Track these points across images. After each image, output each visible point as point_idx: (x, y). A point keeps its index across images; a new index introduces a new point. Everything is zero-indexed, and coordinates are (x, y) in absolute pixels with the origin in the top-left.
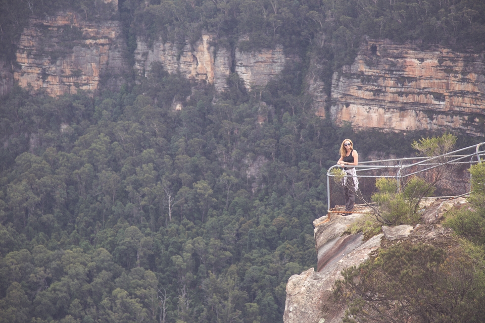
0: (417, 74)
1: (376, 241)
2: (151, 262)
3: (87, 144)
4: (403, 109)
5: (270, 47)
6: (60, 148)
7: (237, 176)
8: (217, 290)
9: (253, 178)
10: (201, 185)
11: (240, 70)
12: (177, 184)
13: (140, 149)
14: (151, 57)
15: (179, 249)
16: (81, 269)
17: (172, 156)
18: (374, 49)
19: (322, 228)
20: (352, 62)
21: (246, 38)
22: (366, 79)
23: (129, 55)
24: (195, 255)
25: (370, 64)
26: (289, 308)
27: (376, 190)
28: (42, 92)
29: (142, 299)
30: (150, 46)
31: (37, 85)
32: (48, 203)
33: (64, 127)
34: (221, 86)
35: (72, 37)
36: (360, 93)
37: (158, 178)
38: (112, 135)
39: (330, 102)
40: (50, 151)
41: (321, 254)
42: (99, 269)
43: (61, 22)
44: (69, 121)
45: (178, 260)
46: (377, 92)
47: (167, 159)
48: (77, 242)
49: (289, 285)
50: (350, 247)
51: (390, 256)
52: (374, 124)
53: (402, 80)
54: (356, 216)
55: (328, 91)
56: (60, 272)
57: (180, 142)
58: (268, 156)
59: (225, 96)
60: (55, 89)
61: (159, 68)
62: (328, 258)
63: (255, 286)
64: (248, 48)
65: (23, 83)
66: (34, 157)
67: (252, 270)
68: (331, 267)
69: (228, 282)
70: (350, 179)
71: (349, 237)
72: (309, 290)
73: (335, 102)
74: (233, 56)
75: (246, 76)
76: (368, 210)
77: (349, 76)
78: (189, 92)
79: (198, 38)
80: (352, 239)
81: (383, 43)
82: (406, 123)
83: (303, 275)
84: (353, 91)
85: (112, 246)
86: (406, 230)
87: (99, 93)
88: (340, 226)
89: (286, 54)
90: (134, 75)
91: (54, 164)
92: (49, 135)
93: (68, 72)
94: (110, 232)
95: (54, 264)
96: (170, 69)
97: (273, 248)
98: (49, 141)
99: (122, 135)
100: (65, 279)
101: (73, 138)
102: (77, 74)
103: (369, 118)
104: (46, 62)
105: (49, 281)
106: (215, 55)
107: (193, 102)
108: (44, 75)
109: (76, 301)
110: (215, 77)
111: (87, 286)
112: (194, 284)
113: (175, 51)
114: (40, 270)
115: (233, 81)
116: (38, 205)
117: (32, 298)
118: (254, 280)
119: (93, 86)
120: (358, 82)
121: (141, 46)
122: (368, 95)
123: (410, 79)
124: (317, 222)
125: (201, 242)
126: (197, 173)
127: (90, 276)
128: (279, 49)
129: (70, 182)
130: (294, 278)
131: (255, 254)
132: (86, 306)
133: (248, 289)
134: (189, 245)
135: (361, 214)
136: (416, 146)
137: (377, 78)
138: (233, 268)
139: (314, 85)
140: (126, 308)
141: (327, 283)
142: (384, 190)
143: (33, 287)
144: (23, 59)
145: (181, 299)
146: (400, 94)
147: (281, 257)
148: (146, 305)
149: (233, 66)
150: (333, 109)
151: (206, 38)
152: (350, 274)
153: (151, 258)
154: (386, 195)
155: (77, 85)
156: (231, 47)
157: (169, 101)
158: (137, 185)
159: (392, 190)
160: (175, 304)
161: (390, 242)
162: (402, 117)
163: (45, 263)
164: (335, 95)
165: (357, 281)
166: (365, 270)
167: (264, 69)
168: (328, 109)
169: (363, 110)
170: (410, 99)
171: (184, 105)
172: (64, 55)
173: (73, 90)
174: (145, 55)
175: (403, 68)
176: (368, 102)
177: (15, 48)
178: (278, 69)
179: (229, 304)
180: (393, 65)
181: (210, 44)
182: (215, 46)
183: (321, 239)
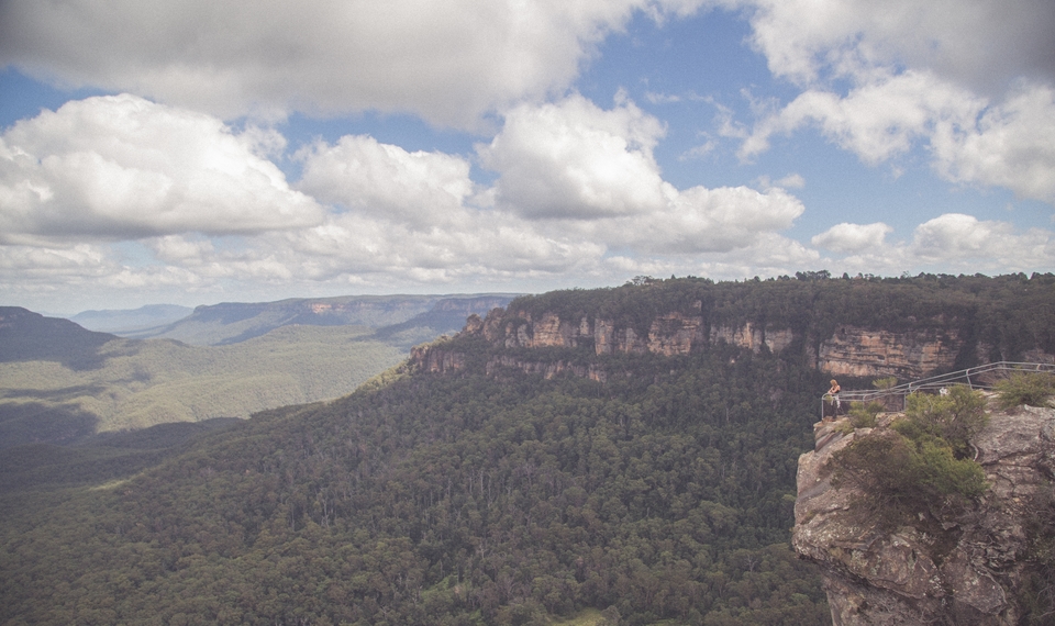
0: (868, 344)
1: (850, 436)
2: (717, 445)
3: (684, 381)
4: (860, 364)
5: (784, 329)
6: (670, 383)
7: (765, 399)
8: (753, 461)
9: (774, 401)
10: (745, 404)
11: (767, 342)
12: (731, 403)
13: (712, 383)
14: (718, 335)
15: (732, 438)
16: (680, 446)
17: (729, 388)
18: (843, 330)
19: (818, 429)
20: (831, 337)
21: (770, 324)
22: (839, 347)
23: (707, 334)
24: (741, 442)
25: (841, 339)
26: (800, 472)
27: (851, 408)
28: (661, 353)
29: (712, 464)
30: (718, 329)
31: (659, 350)
32: (663, 411)
33: (672, 372)
34: (756, 350)
35: (677, 325)
36: (835, 355)
37: (721, 400)
38: (697, 376)
39: (818, 359)
40: (665, 384)
41: (817, 444)
42: (689, 447)
43: (672, 317)
44: (675, 369)
45: (731, 444)
46: (845, 354)
47: (726, 390)
48: (678, 432)
49: (800, 459)
50: (835, 439)
51: (860, 445)
52: (844, 372)
53: (859, 348)
54: (838, 422)
55: (817, 353)
56: (669, 447)
57: (734, 380)
58: (782, 389)
59: (758, 355)
60: (668, 352)
61: (722, 341)
62: (822, 446)
63: (774, 460)
64: (771, 330)
65: (652, 349)
66: (656, 387)
67: (772, 451)
68: (824, 450)
69: (759, 457)
70: (835, 402)
71: (835, 434)
72: (811, 462)
73: (821, 360)
74: (763, 334)
75: (770, 344)
76: (845, 419)
77: (829, 345)
78: (738, 354)
79: (744, 324)
80: (837, 435)
81: (847, 328)
82: (862, 371)
83: (808, 454)
84: (832, 353)
85: (696, 435)
86: (868, 431)
87: (691, 354)
88: (829, 428)
89: (793, 333)
90: (709, 344)
91: (667, 391)
92: (664, 375)
93: (674, 343)
94: (695, 427)
95: (666, 443)
96: (728, 341)
97: (785, 439)
98: (664, 379)
99: (702, 376)
100: (672, 451)
101: (676, 377)
102: (679, 344)
103: (841, 368)
104: (663, 338)
105: (663, 452)
106: (753, 333)
107: (741, 358)
108: (662, 345)
109: (677, 463)
110: (753, 345)
111: (683, 456)
112: (740, 457)
113: (731, 332)
114: (659, 446)
115: (764, 347)
116: (658, 412)
117: (654, 459)
118: (774, 457)
119: (687, 350)
120: (834, 348)
121: (713, 329)
122: (840, 356)
123: (864, 347)
124: (815, 425)
125: (744, 435)
126: (743, 397)
127: (684, 450)
128: (789, 330)
129: (674, 401)
130: (803, 456)
131: (774, 442)
132: (682, 465)
133: (771, 461)
134: (738, 436)
135: (841, 421)
136: (874, 383)
137: (845, 346)
138: (762, 449)
139: (809, 350)
140: (703, 468)
141: (822, 459)
142: (856, 408)
143: (656, 454)
144: (652, 337)
145: (733, 465)
146: (859, 355)
147: (790, 444)
148: (713, 467)
149: (763, 340)
150: (820, 363)
151: (748, 325)
152: (836, 455)
153: (717, 443)
154: (857, 411)
155: (679, 350)
156: (762, 329)
157: (728, 359)
158: (710, 403)
159: (860, 408)
160: (729, 468)
161: (859, 437)
162: (860, 368)
163: (662, 442)
164: (821, 356)
165: (840, 458)
166: (844, 452)
167: (781, 341)
168: (817, 363)
169: (837, 364)
170: (864, 358)
171: (736, 360)
172: (673, 334)
173: (677, 352)
174: (715, 333)
175: (860, 341)
176: (840, 360)
177: (648, 331)
178: (788, 341)
179: (759, 469)
180: (854, 339)
181: (751, 327)
182: (753, 329)
183: (818, 434)
